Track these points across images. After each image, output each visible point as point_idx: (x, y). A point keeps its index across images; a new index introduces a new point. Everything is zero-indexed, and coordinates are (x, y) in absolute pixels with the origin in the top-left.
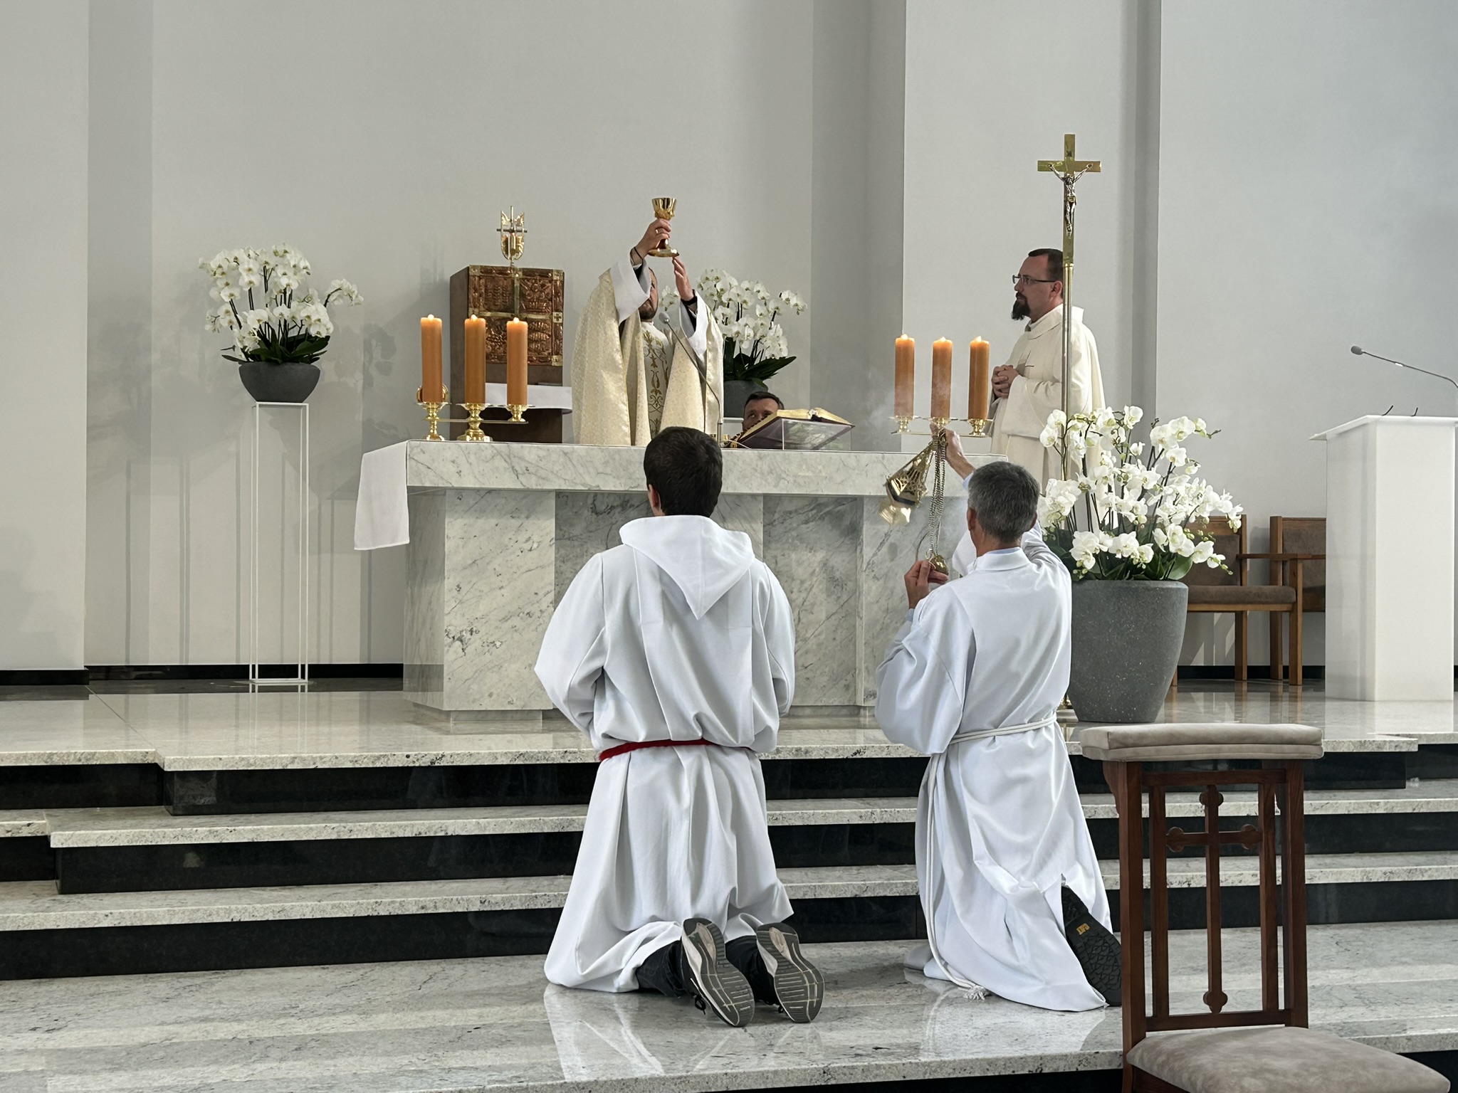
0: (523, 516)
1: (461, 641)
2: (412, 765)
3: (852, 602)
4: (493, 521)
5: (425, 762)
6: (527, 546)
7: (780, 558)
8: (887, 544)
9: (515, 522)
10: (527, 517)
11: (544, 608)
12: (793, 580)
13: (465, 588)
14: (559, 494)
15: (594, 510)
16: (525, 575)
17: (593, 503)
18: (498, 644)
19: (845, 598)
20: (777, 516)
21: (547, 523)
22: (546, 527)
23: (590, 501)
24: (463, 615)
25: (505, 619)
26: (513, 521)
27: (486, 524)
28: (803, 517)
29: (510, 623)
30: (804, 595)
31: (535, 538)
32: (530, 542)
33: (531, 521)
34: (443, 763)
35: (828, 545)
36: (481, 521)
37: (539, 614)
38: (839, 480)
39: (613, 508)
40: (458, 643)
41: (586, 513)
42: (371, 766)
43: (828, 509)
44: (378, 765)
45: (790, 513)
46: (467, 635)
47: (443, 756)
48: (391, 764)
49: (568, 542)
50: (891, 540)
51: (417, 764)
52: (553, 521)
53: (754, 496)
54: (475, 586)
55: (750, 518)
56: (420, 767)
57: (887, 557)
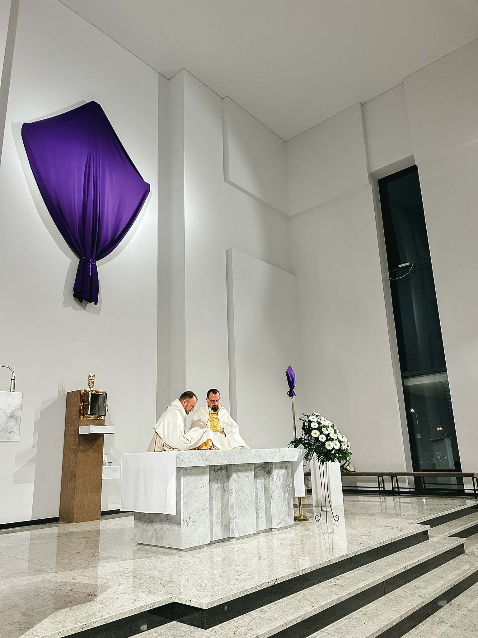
0: (202, 475)
1: (187, 522)
3: (270, 494)
4: (195, 478)
7: (256, 482)
10: (203, 475)
11: (207, 507)
12: (257, 489)
13: (187, 503)
14: (210, 467)
15: (214, 471)
16: (203, 496)
17: (214, 469)
18: (196, 521)
19: (268, 494)
21: (207, 477)
24: (187, 512)
25: (198, 512)
26: (199, 477)
27: (193, 478)
28: (259, 469)
31: (205, 482)
32: (203, 484)
33: (203, 477)
35: (264, 478)
36: (192, 478)
37: (206, 509)
39: (219, 470)
40: (186, 523)
43: (263, 466)
45: (256, 468)
46: (188, 519)
49: (212, 483)
50: (279, 475)
52: (209, 476)
53: (252, 464)
54: (190, 501)
55: (251, 470)
57: (278, 480)
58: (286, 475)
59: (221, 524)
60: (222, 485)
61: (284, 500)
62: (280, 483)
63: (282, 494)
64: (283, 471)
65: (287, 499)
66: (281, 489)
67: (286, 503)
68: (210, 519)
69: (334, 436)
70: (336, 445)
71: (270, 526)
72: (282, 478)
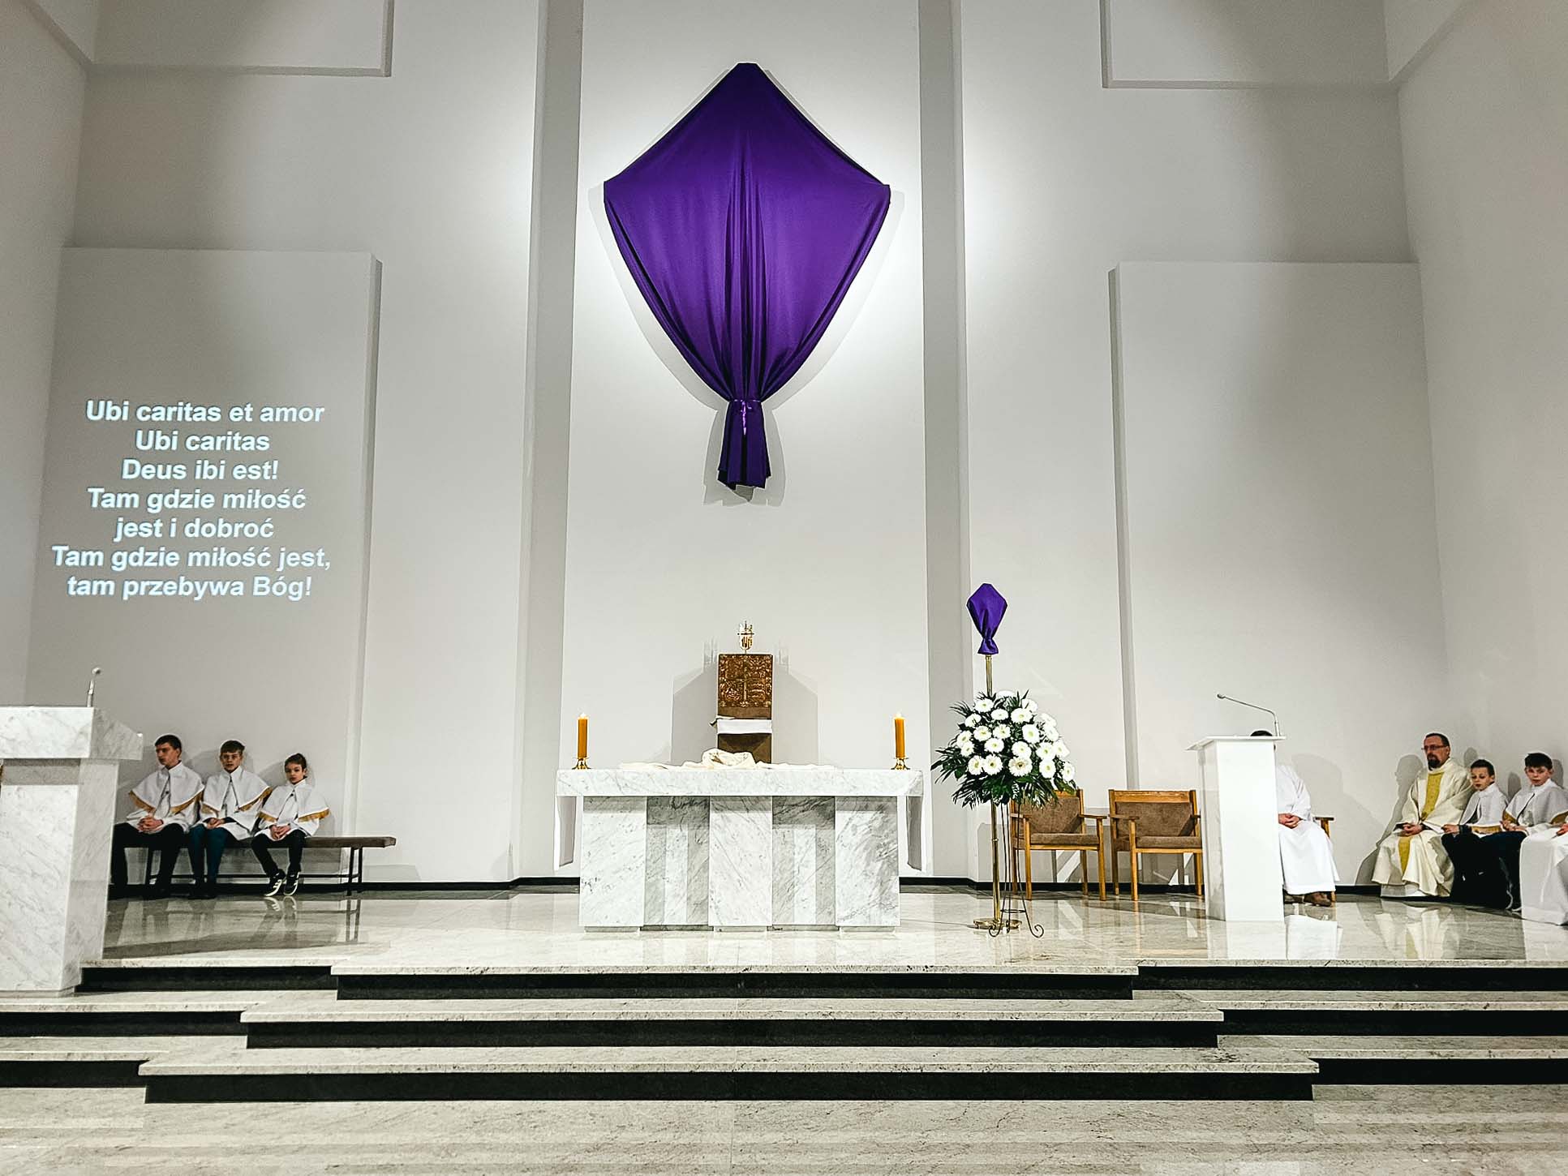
0: (628, 812)
1: (590, 885)
2: (469, 973)
3: (832, 860)
4: (610, 815)
5: (478, 972)
6: (629, 829)
7: (786, 833)
8: (850, 825)
9: (624, 815)
10: (630, 812)
11: (638, 865)
12: (794, 846)
13: (593, 854)
14: (649, 798)
15: (673, 806)
16: (630, 846)
17: (673, 802)
18: (611, 886)
19: (828, 857)
20: (784, 807)
22: (641, 816)
23: (672, 800)
24: (591, 870)
25: (616, 872)
26: (622, 814)
27: (605, 815)
28: (802, 808)
29: (618, 875)
30: (802, 855)
31: (635, 824)
32: (631, 827)
33: (631, 814)
34: (489, 972)
35: (817, 826)
37: (636, 869)
38: (815, 786)
39: (684, 805)
40: (588, 886)
41: (669, 808)
42: (446, 973)
43: (816, 803)
44: (450, 973)
45: (793, 805)
46: (593, 882)
47: (488, 968)
48: (457, 973)
49: (658, 826)
50: (853, 822)
51: (473, 973)
52: (645, 814)
53: (767, 797)
54: (600, 853)
55: (765, 809)
56: (475, 975)
57: (851, 833)
58: (877, 824)
59: (685, 899)
60: (694, 831)
61: (866, 875)
62: (857, 839)
63: (862, 863)
64: (868, 816)
65: (876, 872)
66: (858, 850)
67: (874, 880)
68: (648, 886)
69: (995, 745)
70: (992, 766)
71: (825, 920)
72: (863, 829)
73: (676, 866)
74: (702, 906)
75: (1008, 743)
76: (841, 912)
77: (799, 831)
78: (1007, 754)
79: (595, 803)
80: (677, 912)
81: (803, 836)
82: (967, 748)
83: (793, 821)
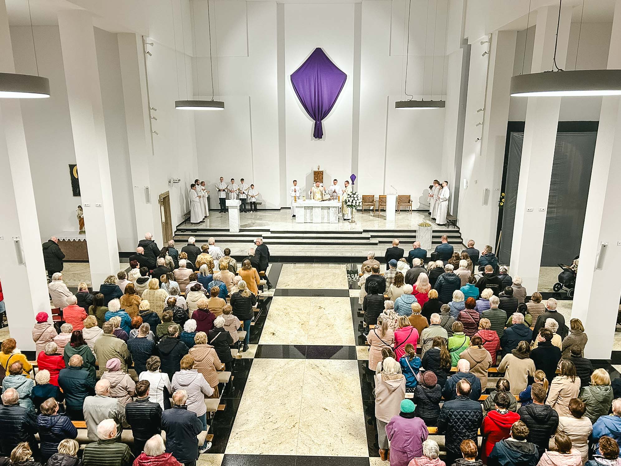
3: (329, 214)
7: (323, 211)
14: (304, 207)
22: (303, 209)
29: (300, 216)
30: (325, 213)
41: (307, 207)
49: (305, 210)
58: (335, 210)
59: (310, 219)
60: (311, 211)
62: (333, 212)
63: (333, 215)
68: (305, 217)
69: (351, 201)
70: (350, 203)
71: (328, 222)
72: (333, 210)
73: (308, 215)
74: (312, 220)
75: (353, 200)
76: (330, 221)
77: (325, 210)
78: (352, 202)
79: (296, 207)
80: (309, 221)
81: (326, 211)
82: (347, 201)
83: (324, 209)
